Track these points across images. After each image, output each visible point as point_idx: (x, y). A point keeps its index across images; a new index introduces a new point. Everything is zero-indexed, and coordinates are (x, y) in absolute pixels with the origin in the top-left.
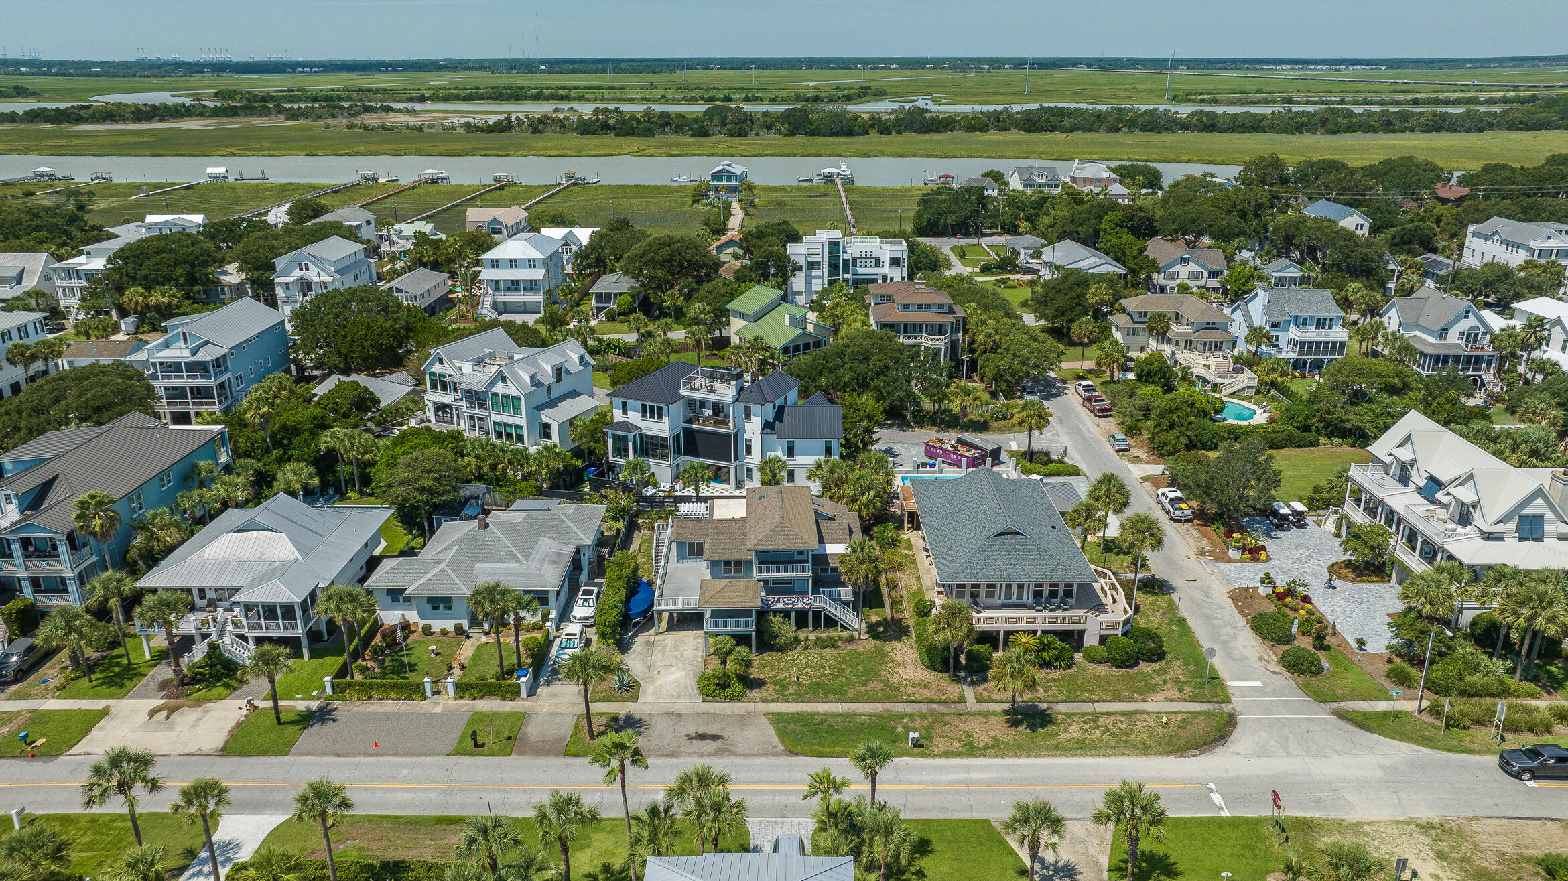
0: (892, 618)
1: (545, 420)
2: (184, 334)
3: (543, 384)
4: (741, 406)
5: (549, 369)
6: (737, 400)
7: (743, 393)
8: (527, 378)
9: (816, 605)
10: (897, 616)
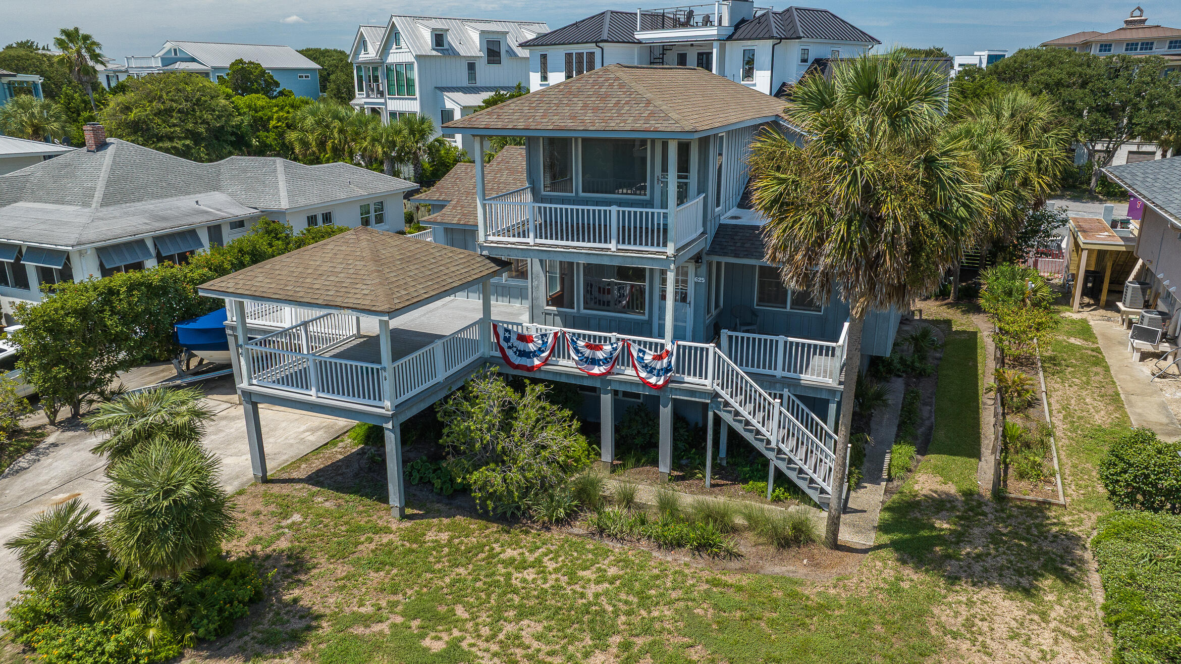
0: (999, 494)
1: (449, 105)
2: (175, 50)
3: (455, 54)
4: (736, 50)
5: (475, 37)
6: (730, 38)
7: (743, 28)
8: (427, 36)
9: (691, 380)
10: (1018, 489)
